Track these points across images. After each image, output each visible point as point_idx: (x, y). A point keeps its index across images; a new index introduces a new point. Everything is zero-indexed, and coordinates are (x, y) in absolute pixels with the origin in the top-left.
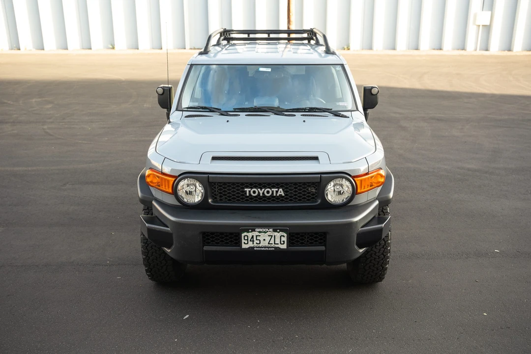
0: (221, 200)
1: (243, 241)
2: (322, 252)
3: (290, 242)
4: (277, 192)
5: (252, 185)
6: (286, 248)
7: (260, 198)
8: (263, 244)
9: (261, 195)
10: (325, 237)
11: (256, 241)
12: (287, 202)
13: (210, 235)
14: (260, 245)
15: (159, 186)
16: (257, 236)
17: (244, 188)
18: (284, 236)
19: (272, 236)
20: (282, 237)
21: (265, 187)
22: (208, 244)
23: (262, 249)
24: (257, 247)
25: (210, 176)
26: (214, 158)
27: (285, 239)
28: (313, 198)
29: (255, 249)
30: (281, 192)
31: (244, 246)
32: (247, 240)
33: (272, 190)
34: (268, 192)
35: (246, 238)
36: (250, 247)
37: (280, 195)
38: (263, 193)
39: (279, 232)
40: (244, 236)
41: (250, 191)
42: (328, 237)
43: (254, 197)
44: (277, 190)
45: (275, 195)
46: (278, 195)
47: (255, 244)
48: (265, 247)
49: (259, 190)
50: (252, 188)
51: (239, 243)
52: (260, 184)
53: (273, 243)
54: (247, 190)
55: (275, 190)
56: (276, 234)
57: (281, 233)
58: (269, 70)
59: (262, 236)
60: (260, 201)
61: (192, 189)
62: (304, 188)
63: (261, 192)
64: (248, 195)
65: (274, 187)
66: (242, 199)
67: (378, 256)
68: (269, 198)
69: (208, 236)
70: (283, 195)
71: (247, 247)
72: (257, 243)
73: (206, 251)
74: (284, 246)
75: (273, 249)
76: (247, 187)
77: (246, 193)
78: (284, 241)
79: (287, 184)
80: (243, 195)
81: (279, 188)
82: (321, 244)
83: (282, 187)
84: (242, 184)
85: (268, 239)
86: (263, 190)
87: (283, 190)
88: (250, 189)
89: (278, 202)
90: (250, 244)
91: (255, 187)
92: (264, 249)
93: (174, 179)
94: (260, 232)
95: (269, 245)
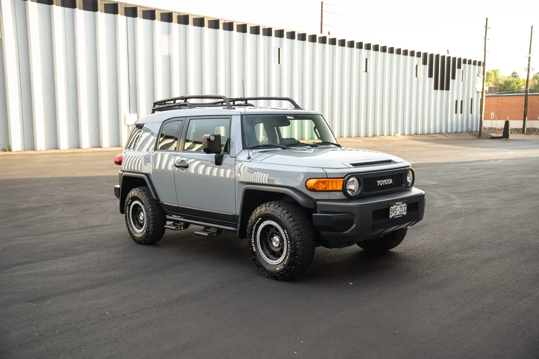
1: (391, 213)
3: (408, 210)
4: (390, 181)
5: (379, 178)
8: (398, 213)
9: (384, 184)
10: (416, 205)
11: (395, 212)
12: (393, 188)
13: (376, 214)
16: (396, 208)
17: (376, 181)
18: (406, 206)
19: (401, 207)
21: (385, 179)
25: (363, 174)
26: (352, 165)
27: (406, 208)
28: (401, 184)
29: (395, 217)
31: (391, 216)
32: (392, 211)
33: (388, 180)
34: (386, 182)
37: (391, 183)
39: (404, 204)
40: (391, 209)
41: (379, 183)
43: (381, 186)
45: (389, 183)
47: (395, 214)
48: (398, 216)
51: (388, 215)
53: (402, 212)
56: (402, 205)
58: (293, 118)
59: (398, 208)
60: (382, 189)
63: (384, 182)
64: (378, 185)
65: (388, 178)
66: (376, 188)
68: (387, 186)
73: (373, 224)
74: (405, 213)
75: (401, 216)
76: (378, 180)
78: (405, 210)
80: (376, 186)
83: (391, 178)
84: (376, 178)
85: (399, 209)
89: (389, 188)
90: (393, 215)
91: (381, 179)
93: (343, 179)
94: (397, 205)
95: (400, 213)
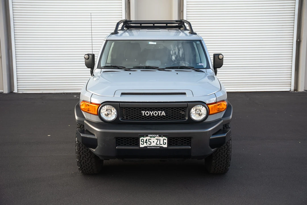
0: (127, 118)
1: (141, 142)
2: (189, 149)
3: (169, 144)
4: (161, 113)
5: (146, 109)
6: (167, 147)
7: (151, 117)
8: (153, 144)
9: (151, 115)
10: (190, 141)
11: (148, 143)
12: (167, 120)
13: (120, 140)
14: (151, 145)
15: (89, 111)
16: (149, 139)
17: (141, 111)
18: (165, 140)
19: (158, 139)
20: (164, 140)
21: (154, 110)
22: (119, 145)
23: (152, 148)
24: (149, 147)
25: (120, 103)
26: (123, 94)
27: (166, 141)
28: (183, 117)
29: (148, 147)
30: (163, 113)
31: (141, 146)
32: (143, 142)
33: (158, 112)
34: (156, 113)
35: (142, 141)
36: (145, 146)
37: (163, 115)
38: (153, 114)
39: (162, 137)
40: (141, 140)
41: (144, 113)
42: (192, 140)
43: (147, 116)
44: (161, 112)
45: (160, 115)
46: (162, 115)
47: (148, 145)
48: (154, 147)
49: (150, 112)
50: (146, 111)
51: (138, 144)
52: (151, 108)
53: (159, 144)
54: (143, 112)
55: (160, 112)
56: (161, 138)
57: (163, 137)
58: (155, 43)
59: (153, 139)
60: (151, 119)
61: (109, 112)
62: (178, 111)
63: (151, 114)
64: (143, 115)
65: (159, 110)
66: (140, 117)
67: (224, 156)
68: (156, 117)
69: (119, 140)
70: (165, 115)
71: (143, 147)
72: (149, 144)
73: (118, 149)
74: (166, 146)
75: (159, 147)
76: (143, 110)
77: (142, 114)
78: (165, 143)
79: (167, 108)
80: (140, 115)
81: (162, 111)
82: (188, 145)
83: (164, 110)
84: (140, 108)
85: (156, 141)
86: (153, 112)
87: (165, 112)
88: (145, 112)
89: (161, 120)
91: (148, 110)
92: (153, 147)
93: (98, 106)
94: (151, 137)
95: (157, 145)
